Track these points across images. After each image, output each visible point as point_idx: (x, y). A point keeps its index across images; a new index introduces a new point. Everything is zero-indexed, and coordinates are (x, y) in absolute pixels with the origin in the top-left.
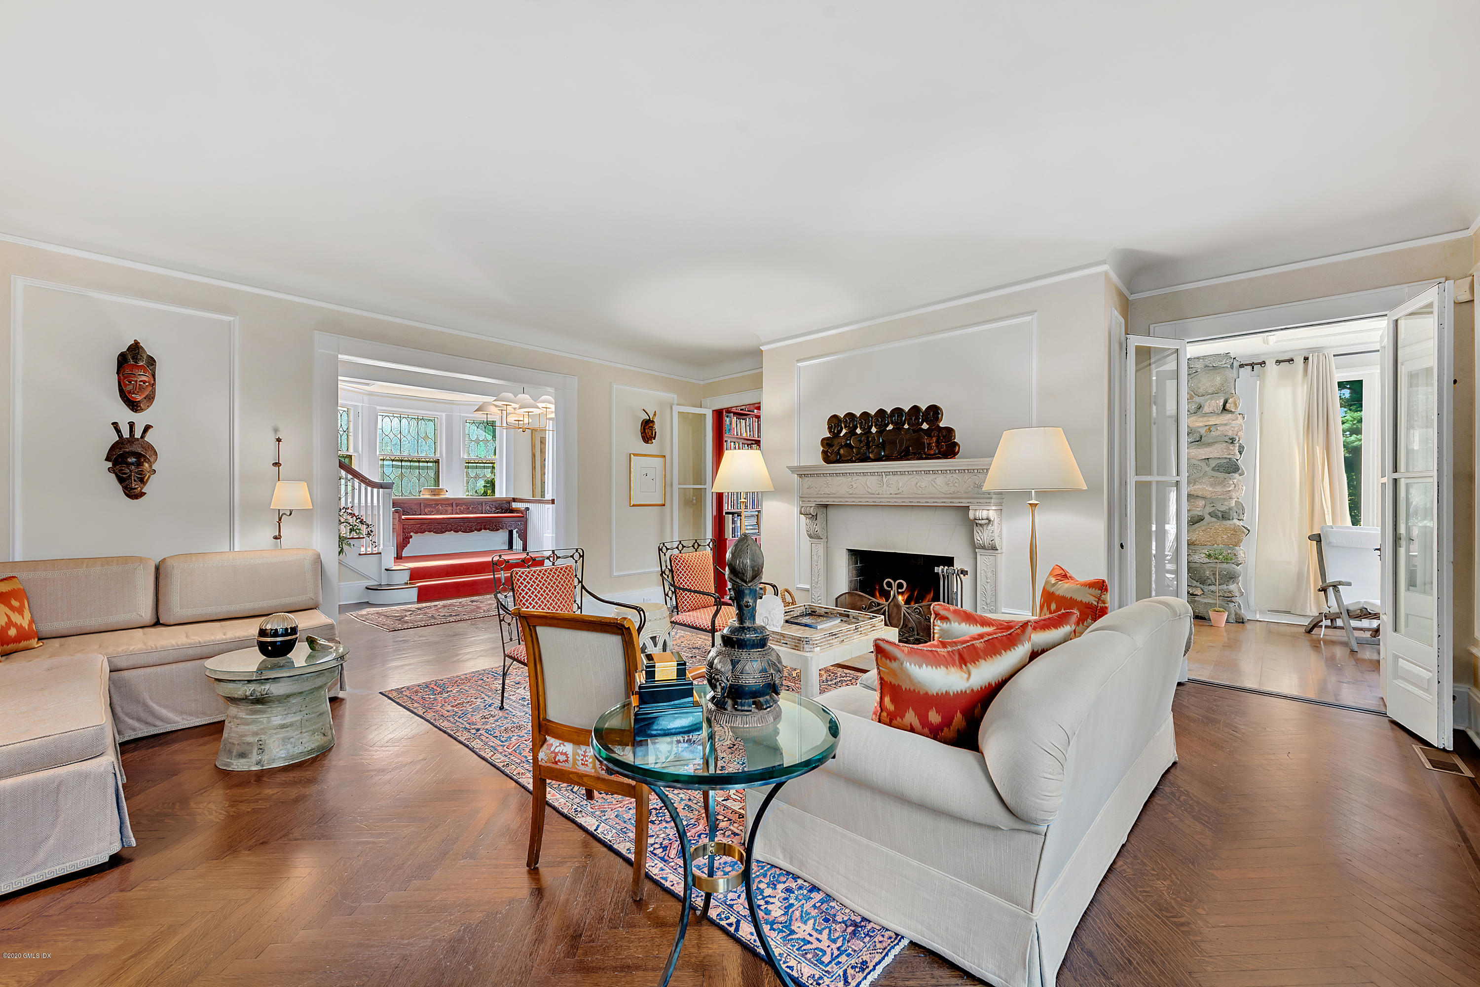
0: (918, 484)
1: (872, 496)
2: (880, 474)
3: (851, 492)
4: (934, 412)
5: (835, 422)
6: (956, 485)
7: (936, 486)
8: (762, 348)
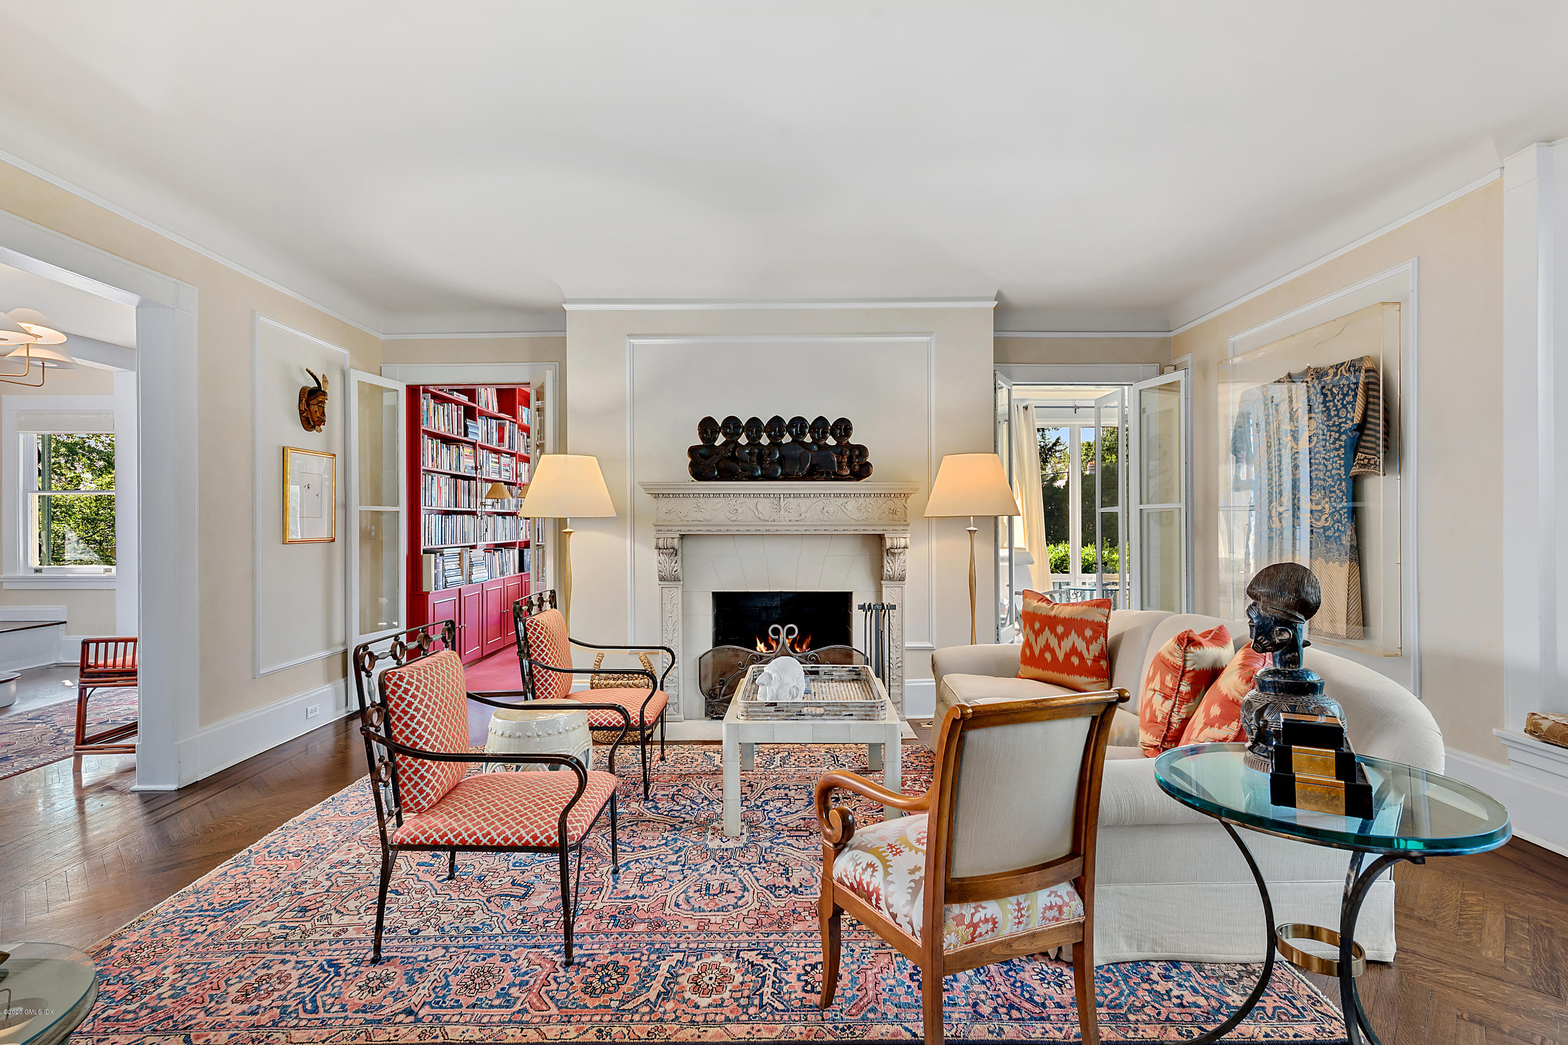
0: (825, 509)
1: (763, 523)
2: (777, 497)
3: (734, 518)
4: (843, 427)
5: (707, 426)
6: (870, 510)
7: (845, 511)
8: (566, 307)
